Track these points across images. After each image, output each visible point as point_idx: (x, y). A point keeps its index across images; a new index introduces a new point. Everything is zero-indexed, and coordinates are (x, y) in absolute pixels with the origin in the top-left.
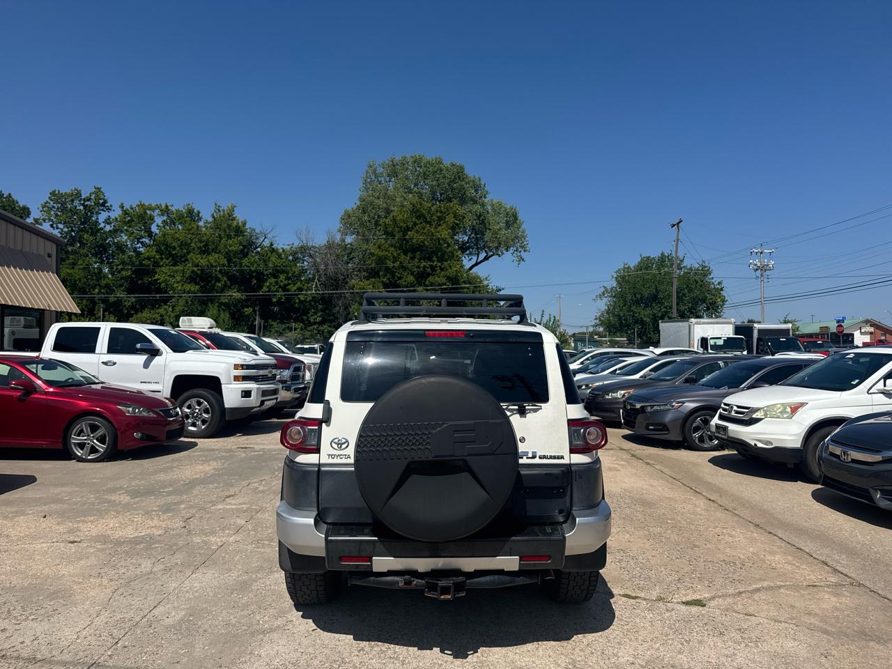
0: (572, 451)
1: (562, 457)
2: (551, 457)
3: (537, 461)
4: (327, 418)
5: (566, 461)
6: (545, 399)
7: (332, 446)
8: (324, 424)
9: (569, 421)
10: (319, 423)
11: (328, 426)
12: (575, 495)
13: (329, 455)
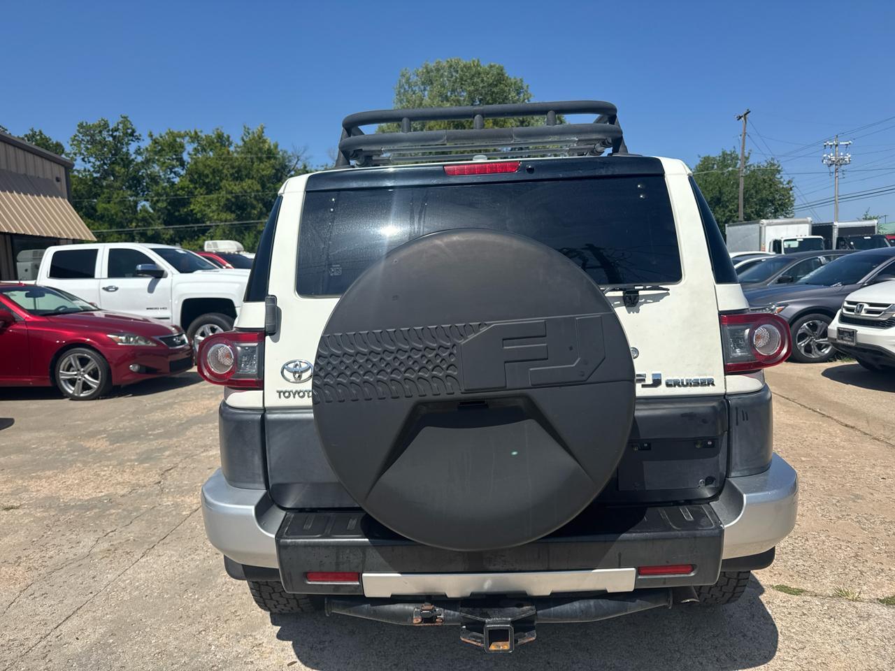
0: (730, 370)
1: (711, 383)
2: (689, 384)
3: (662, 391)
4: (273, 328)
5: (718, 389)
6: (674, 274)
7: (283, 376)
8: (268, 338)
9: (721, 313)
10: (259, 335)
11: (276, 340)
12: (736, 450)
13: (279, 392)
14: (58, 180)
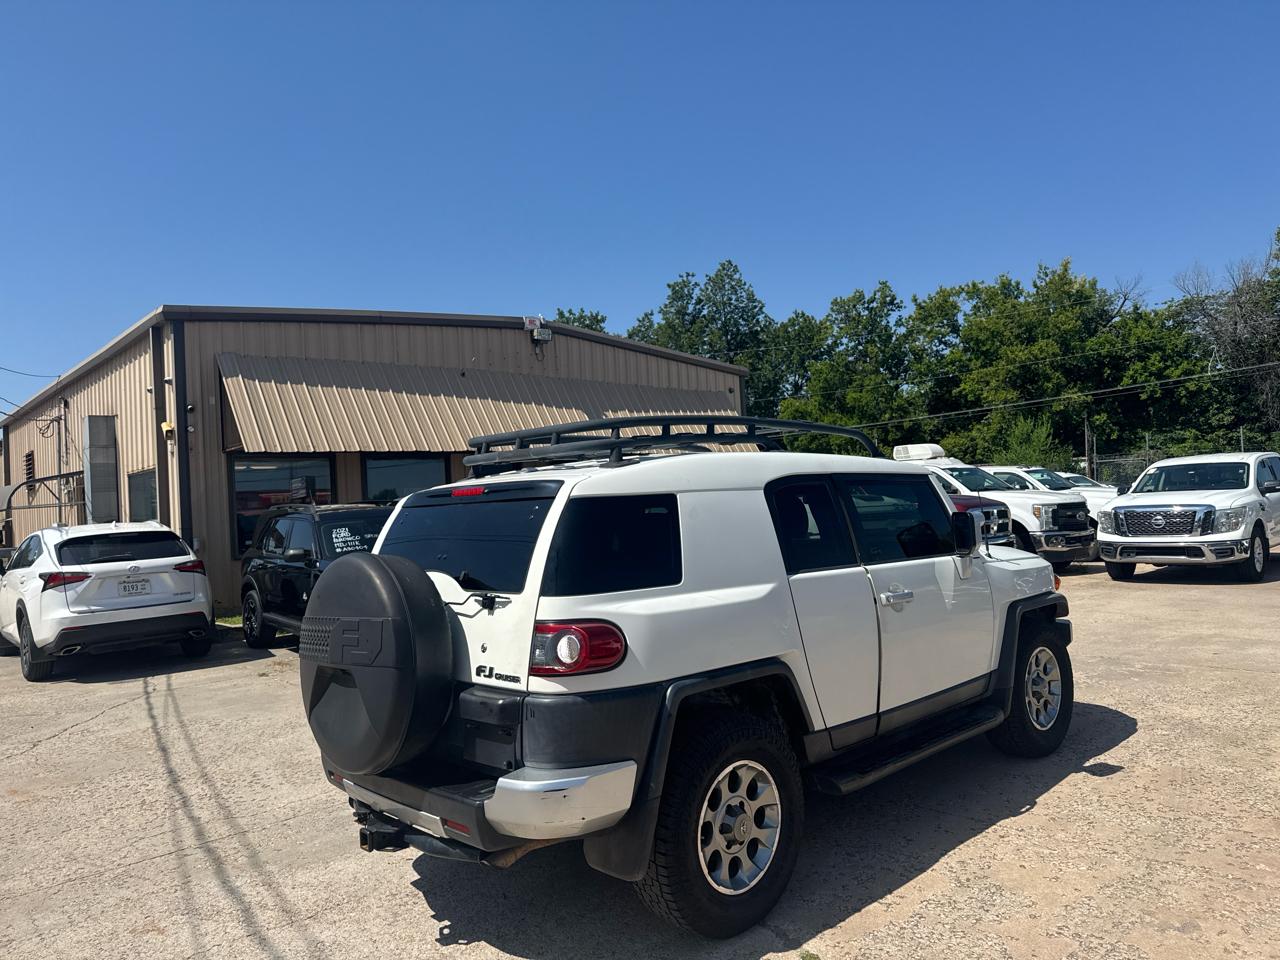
0: (535, 670)
5: (521, 687)
14: (731, 391)
